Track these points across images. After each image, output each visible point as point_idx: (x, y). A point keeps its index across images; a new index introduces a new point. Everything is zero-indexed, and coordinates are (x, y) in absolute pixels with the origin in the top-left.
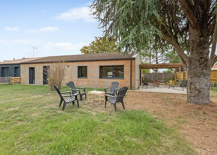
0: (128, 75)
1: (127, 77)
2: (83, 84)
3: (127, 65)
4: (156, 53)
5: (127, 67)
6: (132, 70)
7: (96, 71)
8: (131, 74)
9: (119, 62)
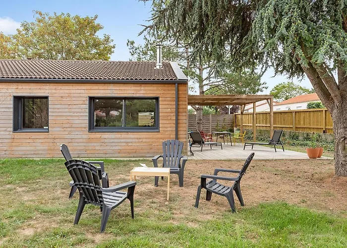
0: (171, 122)
1: (166, 125)
2: (32, 148)
3: (166, 97)
4: (200, 69)
5: (166, 103)
6: (181, 110)
7: (79, 110)
8: (177, 120)
9: (147, 88)
